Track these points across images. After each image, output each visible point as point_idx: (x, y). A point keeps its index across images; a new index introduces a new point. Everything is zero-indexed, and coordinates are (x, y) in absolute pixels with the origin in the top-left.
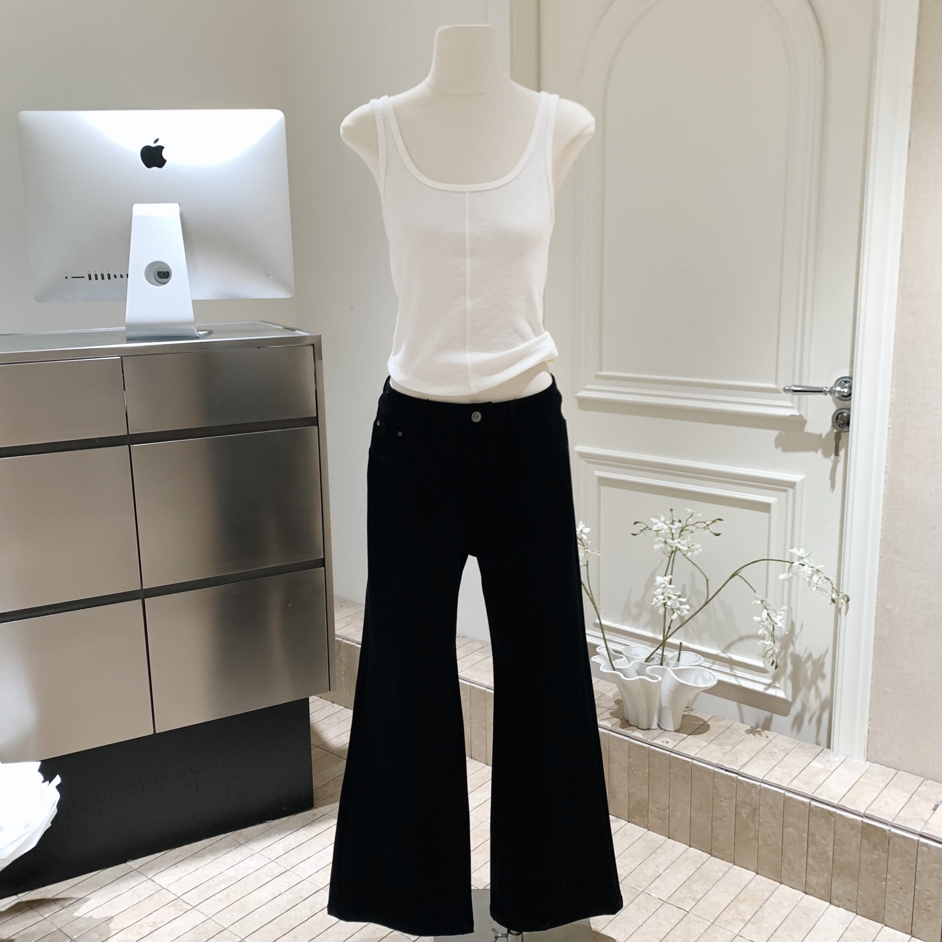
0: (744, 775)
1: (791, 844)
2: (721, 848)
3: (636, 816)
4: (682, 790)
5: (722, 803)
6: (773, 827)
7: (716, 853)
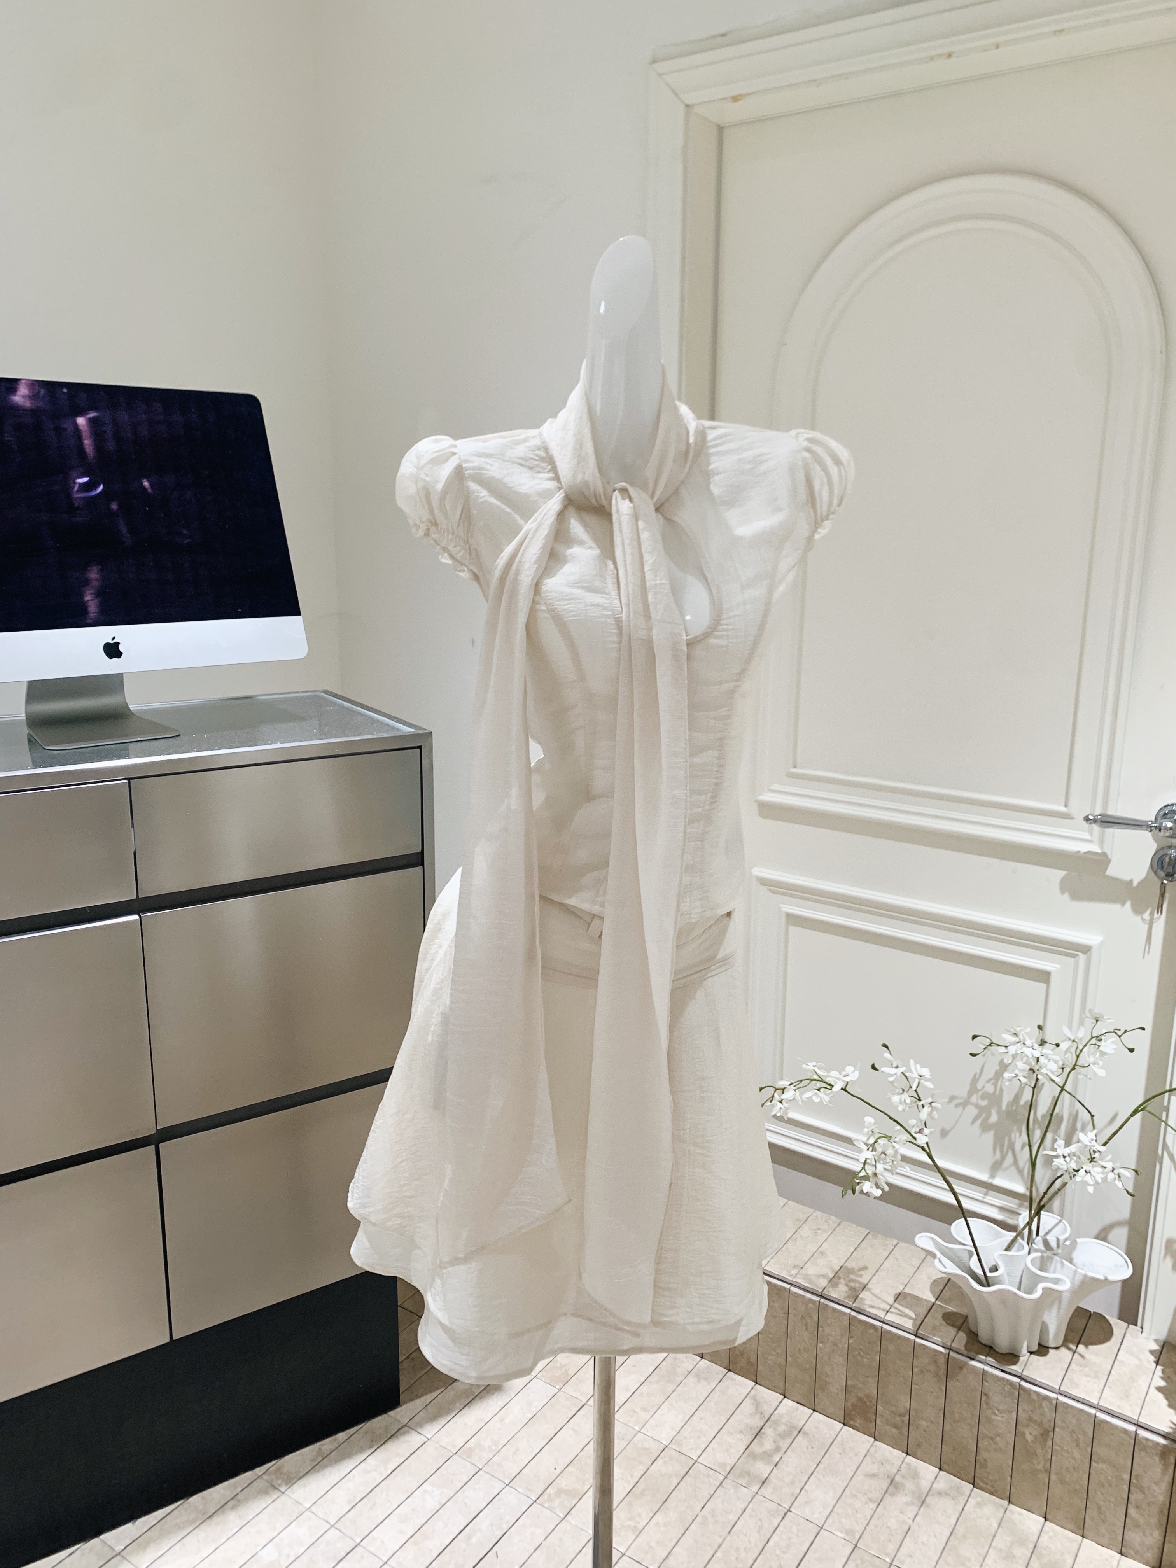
0: (1032, 1381)
1: (1103, 1486)
2: (990, 1477)
3: (857, 1417)
4: (932, 1392)
5: (994, 1417)
6: (1075, 1460)
7: (982, 1484)
